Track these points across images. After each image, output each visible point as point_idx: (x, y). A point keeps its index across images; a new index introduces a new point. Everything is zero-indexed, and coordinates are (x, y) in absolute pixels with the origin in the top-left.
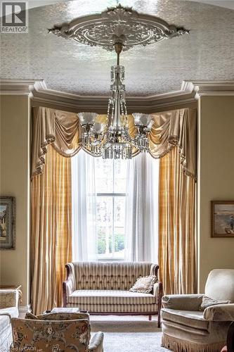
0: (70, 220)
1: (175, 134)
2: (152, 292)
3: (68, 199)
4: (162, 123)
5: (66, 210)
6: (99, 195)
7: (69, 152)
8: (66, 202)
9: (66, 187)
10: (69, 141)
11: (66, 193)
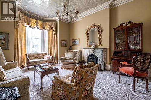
0: (25, 43)
1: (53, 27)
2: (50, 58)
3: (25, 37)
4: (49, 24)
5: (24, 40)
6: (32, 38)
7: (26, 25)
8: (24, 38)
9: (24, 34)
10: (26, 23)
11: (24, 35)
